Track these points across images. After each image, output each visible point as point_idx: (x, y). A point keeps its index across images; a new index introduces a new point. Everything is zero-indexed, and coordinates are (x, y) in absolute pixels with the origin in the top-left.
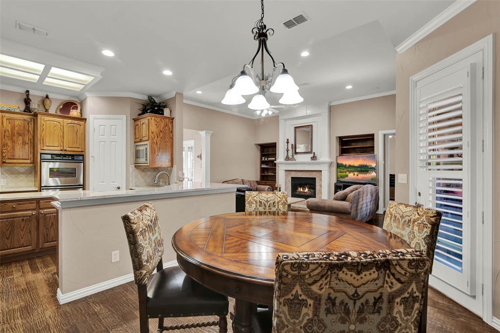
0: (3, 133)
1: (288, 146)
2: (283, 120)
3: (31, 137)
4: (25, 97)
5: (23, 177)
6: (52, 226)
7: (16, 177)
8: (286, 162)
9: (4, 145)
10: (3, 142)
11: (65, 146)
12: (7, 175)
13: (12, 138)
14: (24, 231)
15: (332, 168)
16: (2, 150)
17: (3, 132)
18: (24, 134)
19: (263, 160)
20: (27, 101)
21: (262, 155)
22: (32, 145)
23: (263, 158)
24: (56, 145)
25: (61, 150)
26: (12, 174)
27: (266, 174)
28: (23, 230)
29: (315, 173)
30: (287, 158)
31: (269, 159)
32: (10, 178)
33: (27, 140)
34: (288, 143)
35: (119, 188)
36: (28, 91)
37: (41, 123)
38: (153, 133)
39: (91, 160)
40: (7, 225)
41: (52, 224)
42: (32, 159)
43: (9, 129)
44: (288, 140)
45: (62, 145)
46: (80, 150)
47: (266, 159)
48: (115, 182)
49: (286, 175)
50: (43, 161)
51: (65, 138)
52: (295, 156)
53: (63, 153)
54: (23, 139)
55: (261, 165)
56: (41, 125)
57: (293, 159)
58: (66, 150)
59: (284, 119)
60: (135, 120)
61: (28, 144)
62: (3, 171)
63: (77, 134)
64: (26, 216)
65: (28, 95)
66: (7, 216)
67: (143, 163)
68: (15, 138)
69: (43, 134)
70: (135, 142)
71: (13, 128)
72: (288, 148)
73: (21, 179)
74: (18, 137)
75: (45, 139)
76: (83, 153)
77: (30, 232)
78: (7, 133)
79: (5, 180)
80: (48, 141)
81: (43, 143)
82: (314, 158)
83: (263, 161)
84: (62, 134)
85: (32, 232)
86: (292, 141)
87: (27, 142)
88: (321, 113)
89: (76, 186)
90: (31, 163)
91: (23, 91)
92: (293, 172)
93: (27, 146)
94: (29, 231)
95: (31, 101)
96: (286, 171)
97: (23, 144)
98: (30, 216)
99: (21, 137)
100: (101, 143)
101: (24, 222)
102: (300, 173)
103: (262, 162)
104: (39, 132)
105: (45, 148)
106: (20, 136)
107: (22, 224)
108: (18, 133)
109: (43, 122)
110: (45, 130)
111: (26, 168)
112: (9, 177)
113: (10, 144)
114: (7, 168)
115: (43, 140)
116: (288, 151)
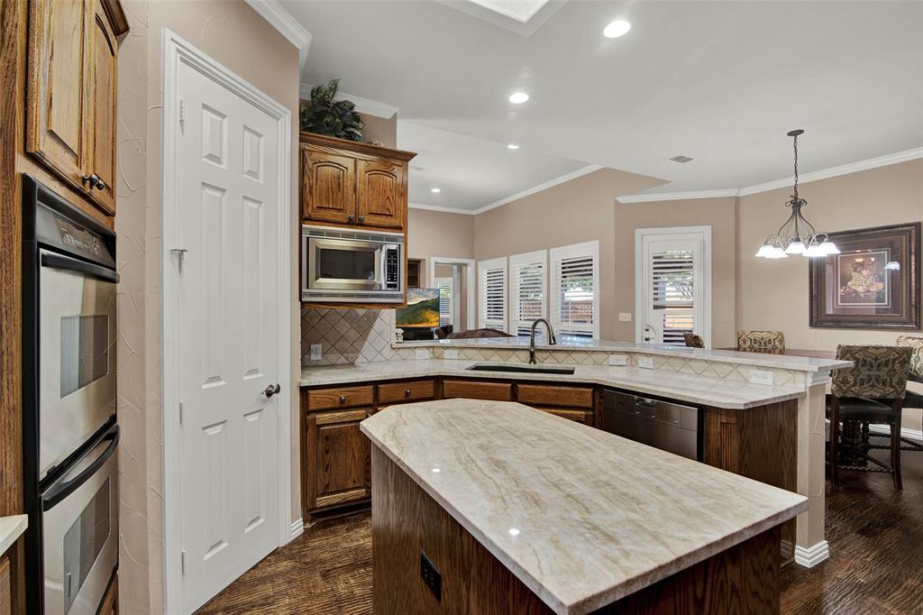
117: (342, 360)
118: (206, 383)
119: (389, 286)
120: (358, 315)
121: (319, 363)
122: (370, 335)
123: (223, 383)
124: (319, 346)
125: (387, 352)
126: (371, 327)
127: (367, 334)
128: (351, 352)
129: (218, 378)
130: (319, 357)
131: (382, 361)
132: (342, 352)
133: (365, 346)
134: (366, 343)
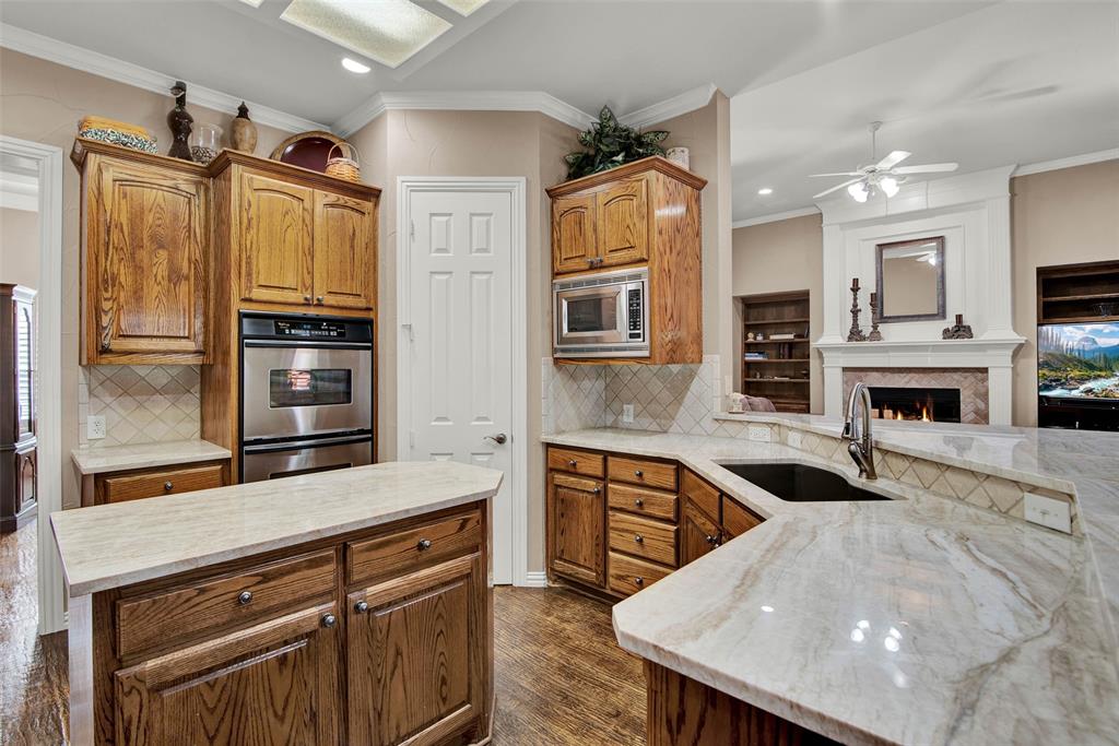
0: (103, 235)
1: (855, 299)
2: (838, 227)
3: (198, 255)
4: (171, 106)
5: (161, 407)
6: (395, 667)
7: (140, 405)
8: (854, 344)
9: (106, 281)
10: (101, 269)
11: (317, 286)
12: (108, 399)
13: (133, 254)
14: (288, 721)
15: (1022, 362)
16: (98, 301)
17: (102, 229)
18: (174, 241)
19: (751, 340)
20: (179, 124)
21: (748, 328)
22: (202, 284)
23: (751, 335)
24: (290, 281)
25: (307, 303)
26: (126, 392)
27: (758, 379)
28: (282, 719)
29: (956, 376)
30: (855, 334)
31: (773, 337)
32: (120, 410)
33: (186, 264)
34: (855, 289)
35: (501, 440)
36: (180, 87)
37: (241, 195)
38: (660, 233)
39: (402, 338)
40: (212, 711)
41: (398, 653)
42: (201, 338)
43: (124, 220)
44: (856, 281)
45: (308, 282)
46: (361, 303)
47: (760, 338)
48: (486, 419)
49: (845, 382)
50: (249, 345)
51: (318, 255)
52: (881, 327)
53: (312, 312)
54: (171, 261)
55: (743, 356)
56: (240, 206)
57: (875, 335)
58: (320, 304)
59: (840, 224)
60: (553, 194)
61: (187, 278)
62: (95, 384)
63: (352, 247)
64: (297, 639)
65: (181, 101)
66: (213, 653)
67: (617, 349)
68: (143, 255)
69: (249, 237)
70: (556, 274)
71: (137, 216)
72: (855, 306)
73: (158, 412)
74: (153, 253)
75: (254, 262)
76: (371, 315)
77: (314, 715)
78: (115, 236)
79: (102, 418)
80: (263, 268)
81: (249, 274)
82: (961, 330)
83: (751, 344)
84: (307, 241)
85: (321, 720)
86: (868, 286)
87: (185, 271)
88: (983, 201)
89: (352, 433)
90: (196, 352)
91: (161, 84)
92: (875, 374)
93: (184, 288)
94: (307, 717)
95: (191, 121)
96: (845, 369)
97: (170, 281)
98: (309, 635)
99: (163, 254)
100: (437, 277)
101: (287, 672)
102: (897, 376)
103: (748, 347)
104: (234, 230)
105: (257, 294)
106: (161, 247)
107: (281, 685)
108: (153, 238)
109: (248, 193)
110: (254, 222)
111: (174, 372)
112: (115, 405)
113: (125, 277)
114: (107, 371)
115: (249, 263)
116: (855, 312)
117: (654, 427)
118: (435, 421)
119: (632, 336)
120: (671, 372)
121: (631, 426)
122: (686, 399)
123: (450, 423)
124: (631, 407)
125: (707, 423)
126: (687, 388)
127: (683, 398)
128: (665, 418)
129: (445, 419)
130: (631, 420)
131: (700, 435)
132: (654, 416)
133: (680, 413)
134: (682, 408)
